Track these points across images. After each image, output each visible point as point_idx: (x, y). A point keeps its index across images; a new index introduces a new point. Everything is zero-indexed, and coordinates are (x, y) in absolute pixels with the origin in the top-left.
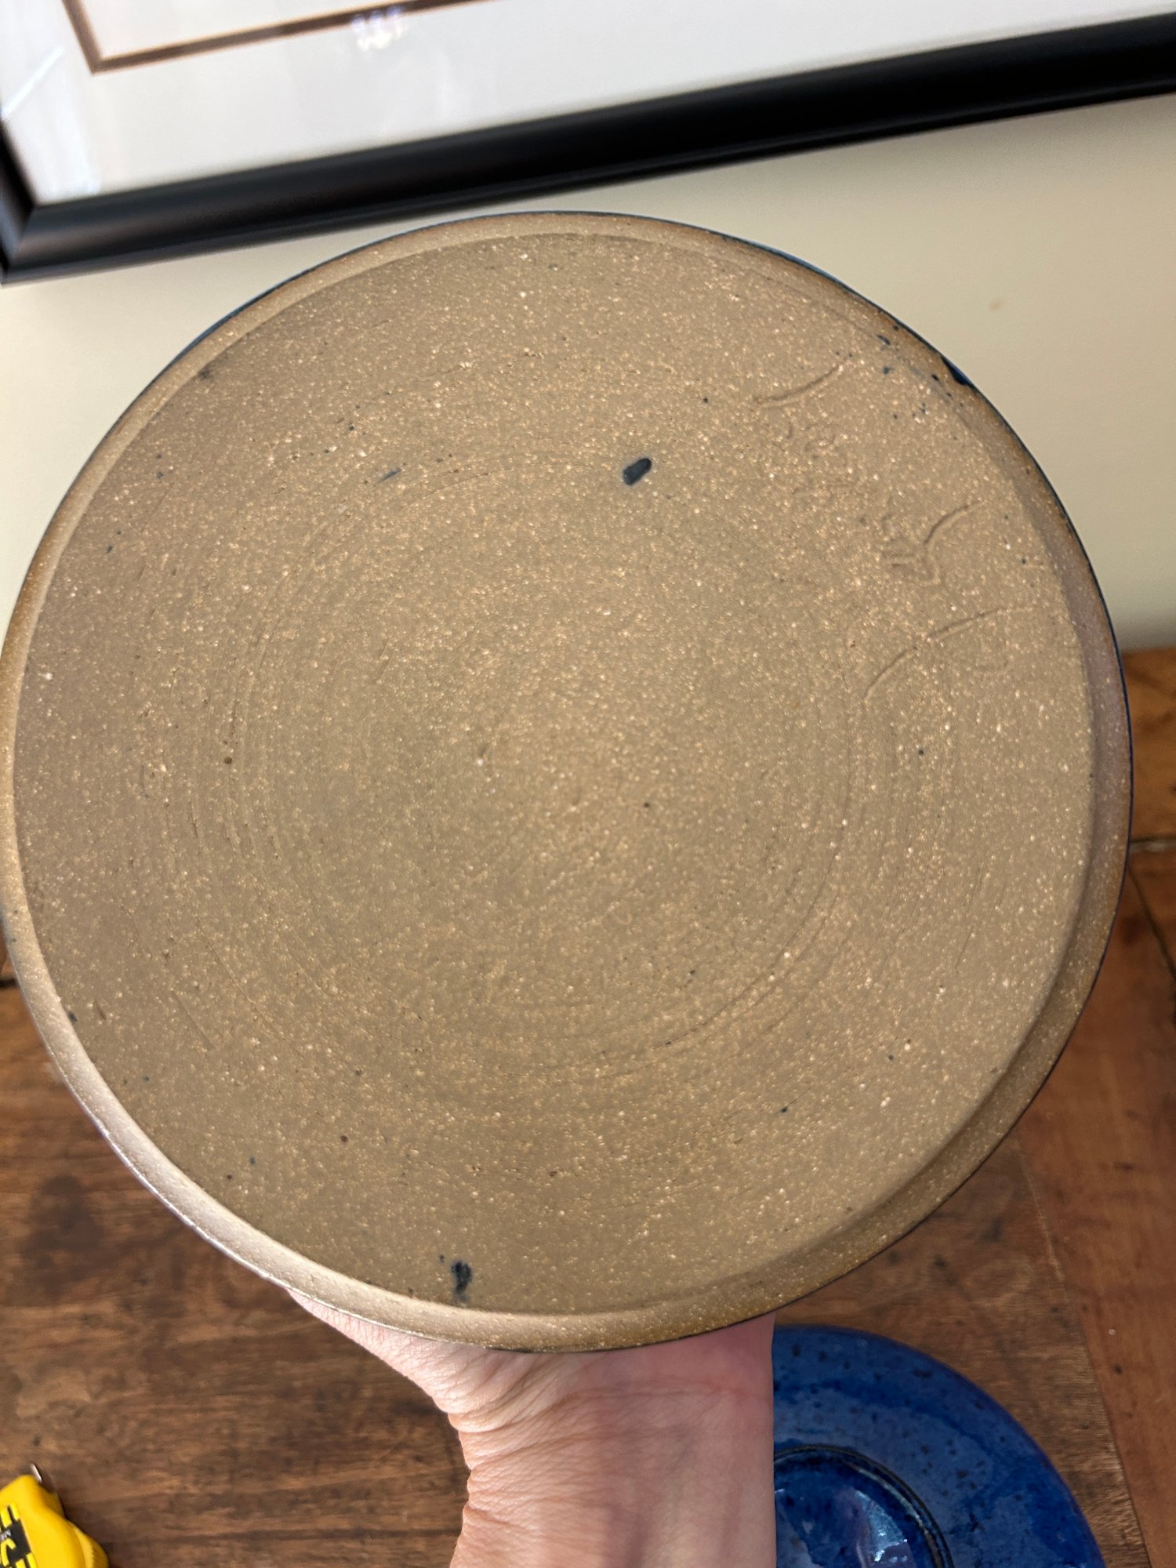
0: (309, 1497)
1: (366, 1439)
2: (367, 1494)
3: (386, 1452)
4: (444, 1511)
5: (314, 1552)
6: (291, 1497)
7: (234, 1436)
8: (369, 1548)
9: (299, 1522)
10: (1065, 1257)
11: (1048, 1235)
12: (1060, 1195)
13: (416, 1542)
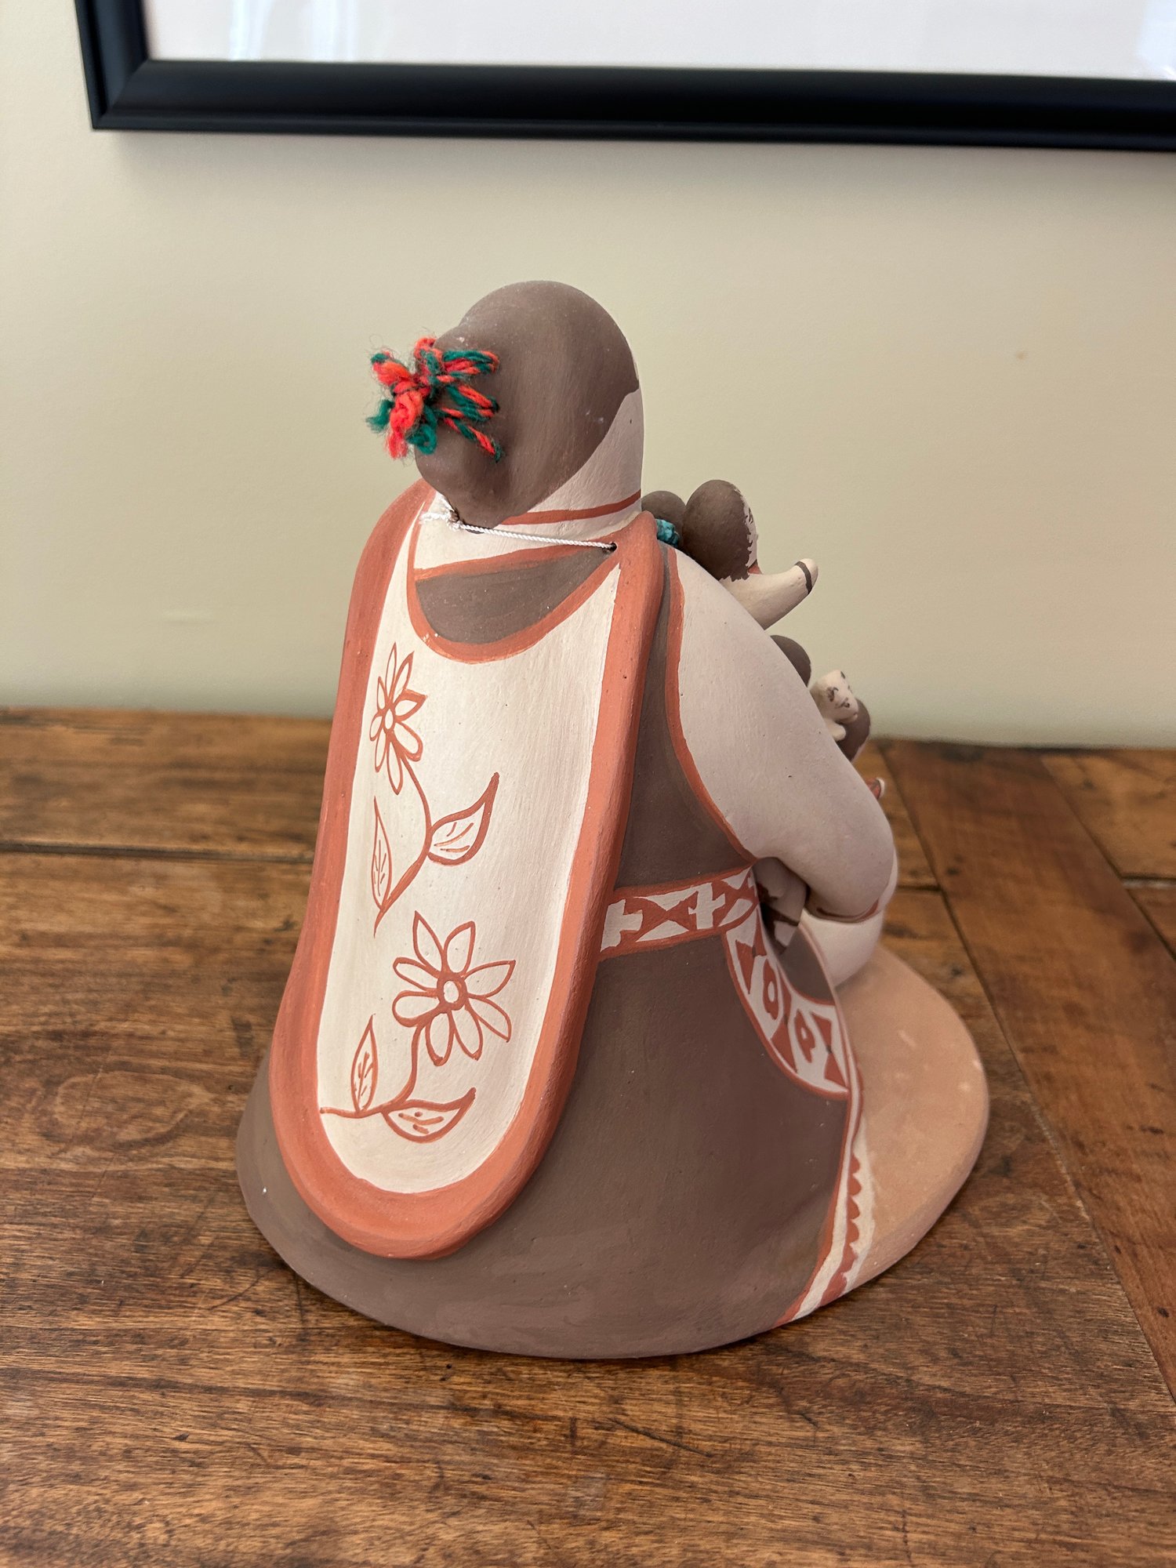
0: (101, 1338)
1: (192, 1285)
2: (184, 1342)
3: (218, 1302)
4: (283, 1371)
5: (92, 1399)
6: (80, 1337)
7: (17, 1266)
8: (172, 1402)
9: (80, 1364)
10: (1091, 1200)
11: (1068, 1178)
12: (1080, 1146)
13: (238, 1401)
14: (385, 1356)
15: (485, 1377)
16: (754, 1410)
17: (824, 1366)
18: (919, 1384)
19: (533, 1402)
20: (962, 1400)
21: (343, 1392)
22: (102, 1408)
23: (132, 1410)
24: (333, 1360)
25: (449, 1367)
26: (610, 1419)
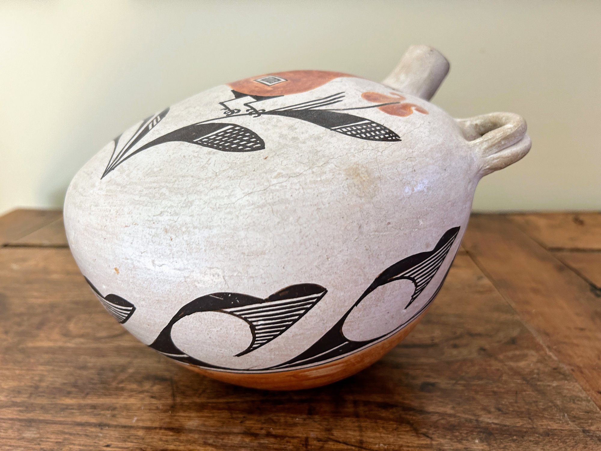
0: (75, 407)
1: (122, 387)
2: (114, 409)
3: (133, 393)
4: (162, 419)
5: (66, 431)
6: (64, 407)
7: (40, 381)
8: (105, 431)
9: (62, 417)
10: (556, 353)
11: (544, 345)
13: (138, 431)
14: (213, 413)
15: (262, 421)
16: (400, 433)
17: (433, 415)
18: (482, 422)
19: (286, 431)
20: (505, 428)
21: (191, 427)
22: (71, 434)
23: (85, 435)
24: (187, 415)
25: (244, 417)
26: (325, 437)
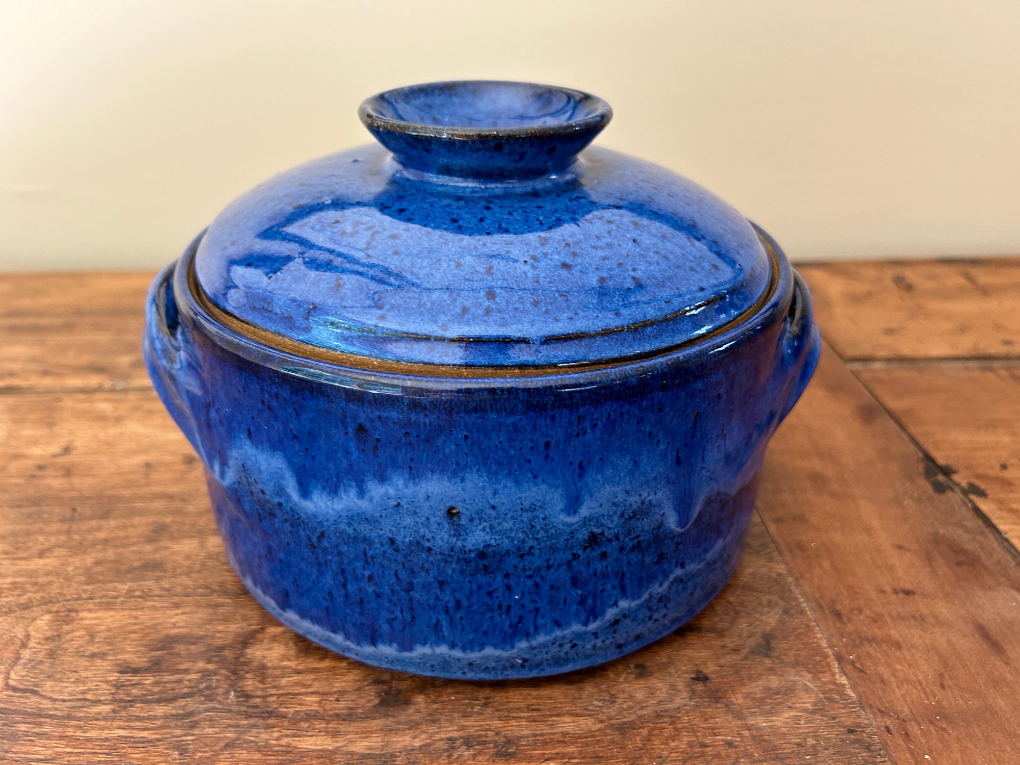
10: (854, 674)
11: (830, 652)
12: (838, 615)
